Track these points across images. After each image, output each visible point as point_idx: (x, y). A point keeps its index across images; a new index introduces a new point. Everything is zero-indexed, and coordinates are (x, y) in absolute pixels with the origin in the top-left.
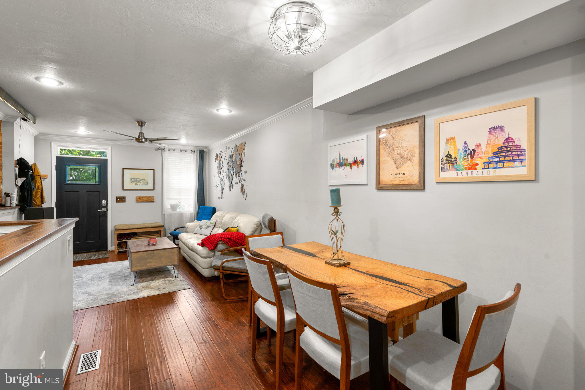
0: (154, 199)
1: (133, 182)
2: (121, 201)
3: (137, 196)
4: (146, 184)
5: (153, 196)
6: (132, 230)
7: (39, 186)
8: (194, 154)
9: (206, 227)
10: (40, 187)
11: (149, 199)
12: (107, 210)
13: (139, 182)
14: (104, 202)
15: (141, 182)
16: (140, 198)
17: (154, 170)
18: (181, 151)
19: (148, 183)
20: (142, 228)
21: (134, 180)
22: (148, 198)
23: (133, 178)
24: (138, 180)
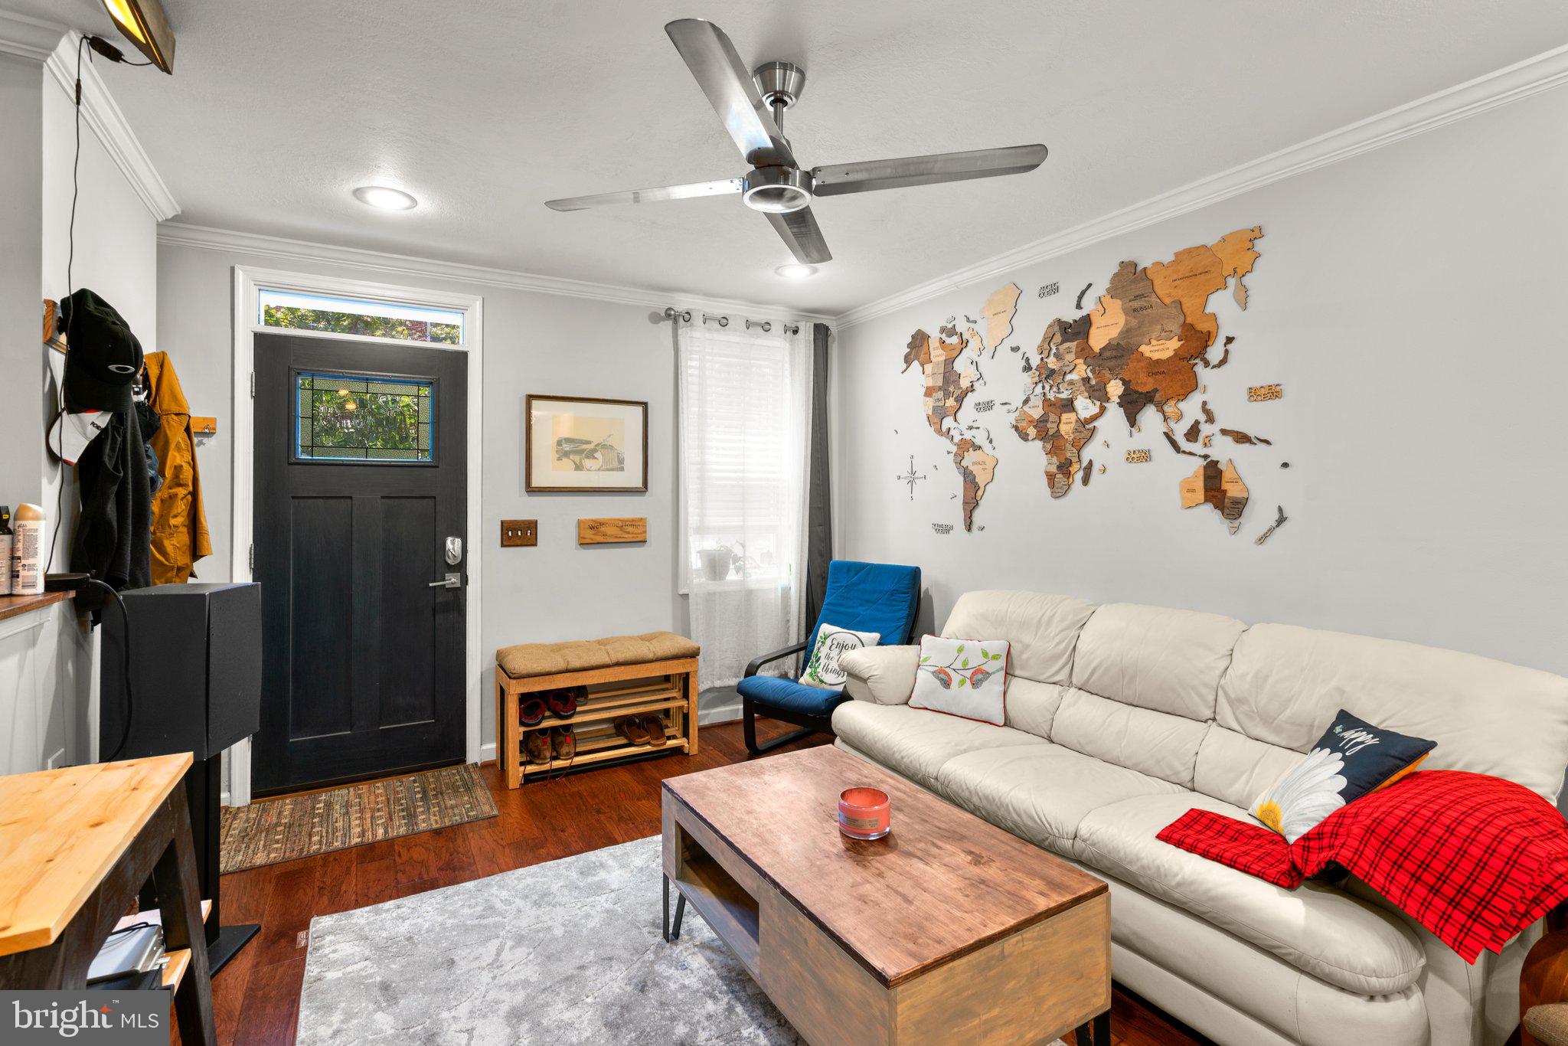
0: (645, 532)
1: (566, 454)
2: (519, 542)
3: (582, 517)
4: (616, 464)
5: (642, 517)
6: (580, 674)
7: (178, 469)
8: (792, 341)
9: (968, 674)
10: (187, 474)
11: (629, 533)
12: (465, 580)
13: (591, 454)
14: (453, 545)
15: (596, 455)
16: (595, 526)
17: (645, 405)
18: (749, 324)
19: (621, 461)
20: (618, 664)
21: (572, 449)
22: (623, 525)
23: (568, 440)
24: (584, 446)
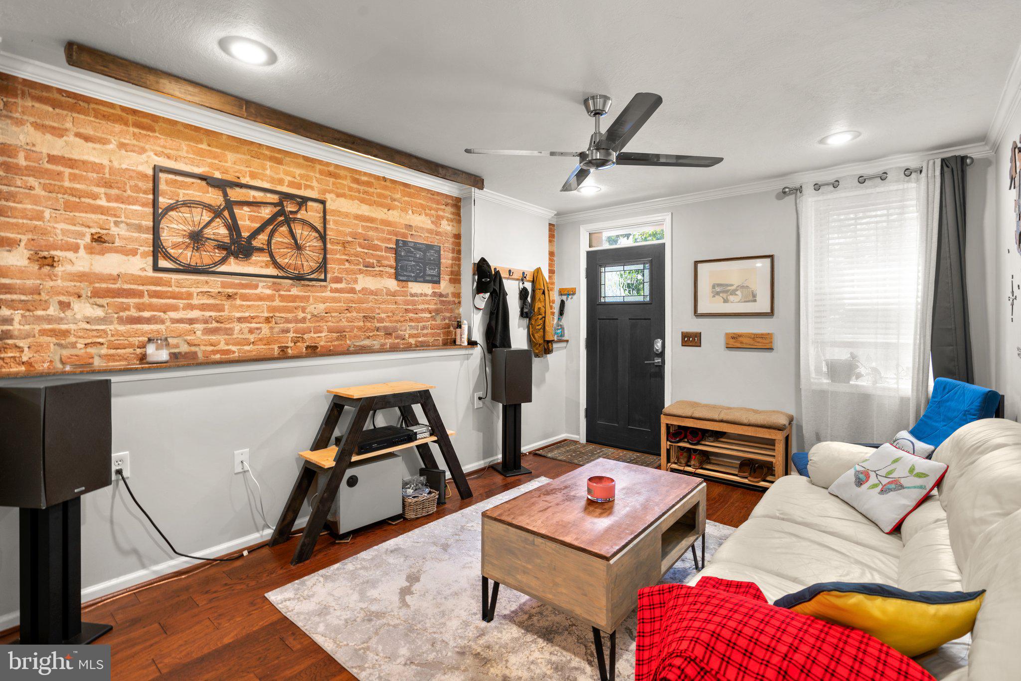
0: (771, 342)
1: (718, 293)
2: (691, 344)
3: (728, 332)
4: (751, 298)
5: (770, 332)
6: (698, 421)
7: (539, 308)
8: (918, 180)
9: (885, 481)
10: (543, 310)
11: (759, 342)
12: (663, 362)
13: (733, 293)
14: (658, 345)
15: (737, 293)
16: (735, 337)
17: (771, 257)
18: (862, 180)
19: (754, 296)
20: (722, 421)
21: (721, 290)
22: (755, 337)
23: (719, 285)
24: (729, 288)
